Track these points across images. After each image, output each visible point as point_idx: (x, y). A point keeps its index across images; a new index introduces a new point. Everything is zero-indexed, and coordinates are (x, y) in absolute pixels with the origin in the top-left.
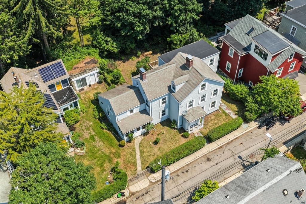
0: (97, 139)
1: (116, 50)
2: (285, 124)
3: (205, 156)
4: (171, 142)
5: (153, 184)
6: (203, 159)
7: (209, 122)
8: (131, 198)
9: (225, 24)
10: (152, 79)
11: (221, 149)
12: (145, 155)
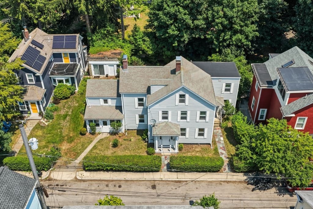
0: (67, 119)
1: (150, 53)
2: (284, 195)
3: (153, 181)
4: (131, 152)
5: (76, 181)
6: (148, 183)
7: (189, 152)
8: (45, 182)
9: (269, 54)
10: (134, 72)
11: (178, 184)
12: (95, 152)
